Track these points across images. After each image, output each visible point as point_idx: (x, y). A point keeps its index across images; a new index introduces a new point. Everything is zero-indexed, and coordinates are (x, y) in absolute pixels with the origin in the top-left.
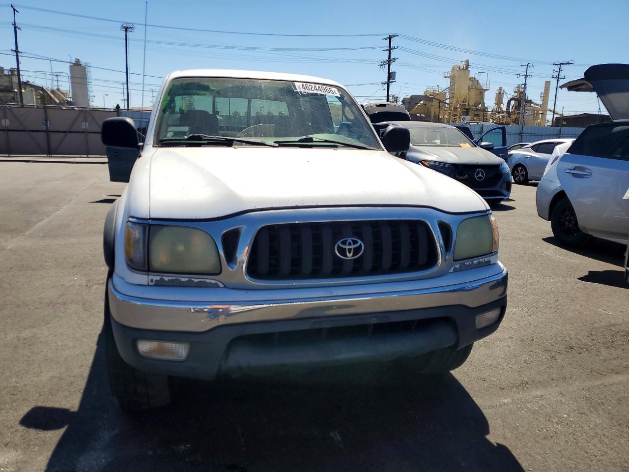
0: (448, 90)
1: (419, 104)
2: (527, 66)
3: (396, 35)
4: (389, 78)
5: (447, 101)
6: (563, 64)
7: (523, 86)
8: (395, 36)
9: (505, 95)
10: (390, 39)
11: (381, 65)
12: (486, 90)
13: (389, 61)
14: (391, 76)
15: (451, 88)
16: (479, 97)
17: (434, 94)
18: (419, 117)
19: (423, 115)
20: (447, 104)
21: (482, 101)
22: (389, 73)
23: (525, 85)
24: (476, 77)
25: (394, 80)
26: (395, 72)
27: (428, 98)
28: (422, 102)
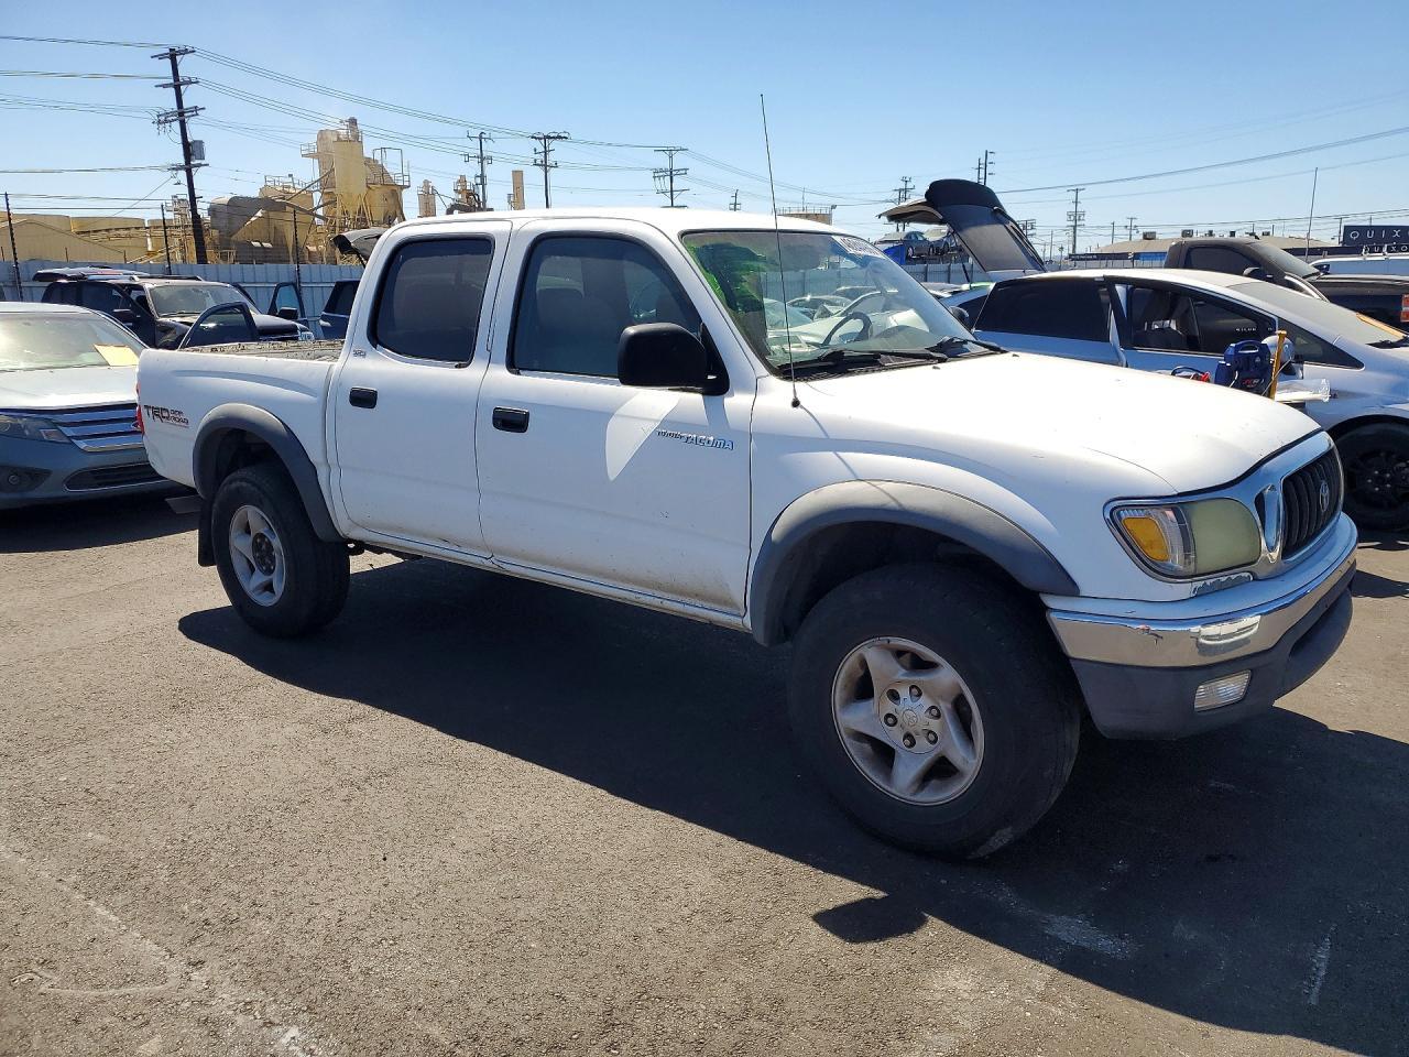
0: (317, 186)
1: (253, 219)
2: (481, 138)
3: (190, 49)
4: (188, 154)
5: (320, 212)
6: (549, 138)
7: (479, 180)
8: (186, 52)
9: (437, 197)
10: (173, 56)
11: (159, 122)
12: (403, 187)
13: (181, 114)
14: (191, 150)
15: (326, 182)
16: (391, 201)
17: (285, 194)
18: (257, 248)
19: (269, 245)
20: (319, 217)
21: (398, 212)
22: (187, 145)
23: (482, 177)
24: (377, 157)
25: (203, 162)
26: (201, 142)
27: (271, 204)
28: (259, 214)
